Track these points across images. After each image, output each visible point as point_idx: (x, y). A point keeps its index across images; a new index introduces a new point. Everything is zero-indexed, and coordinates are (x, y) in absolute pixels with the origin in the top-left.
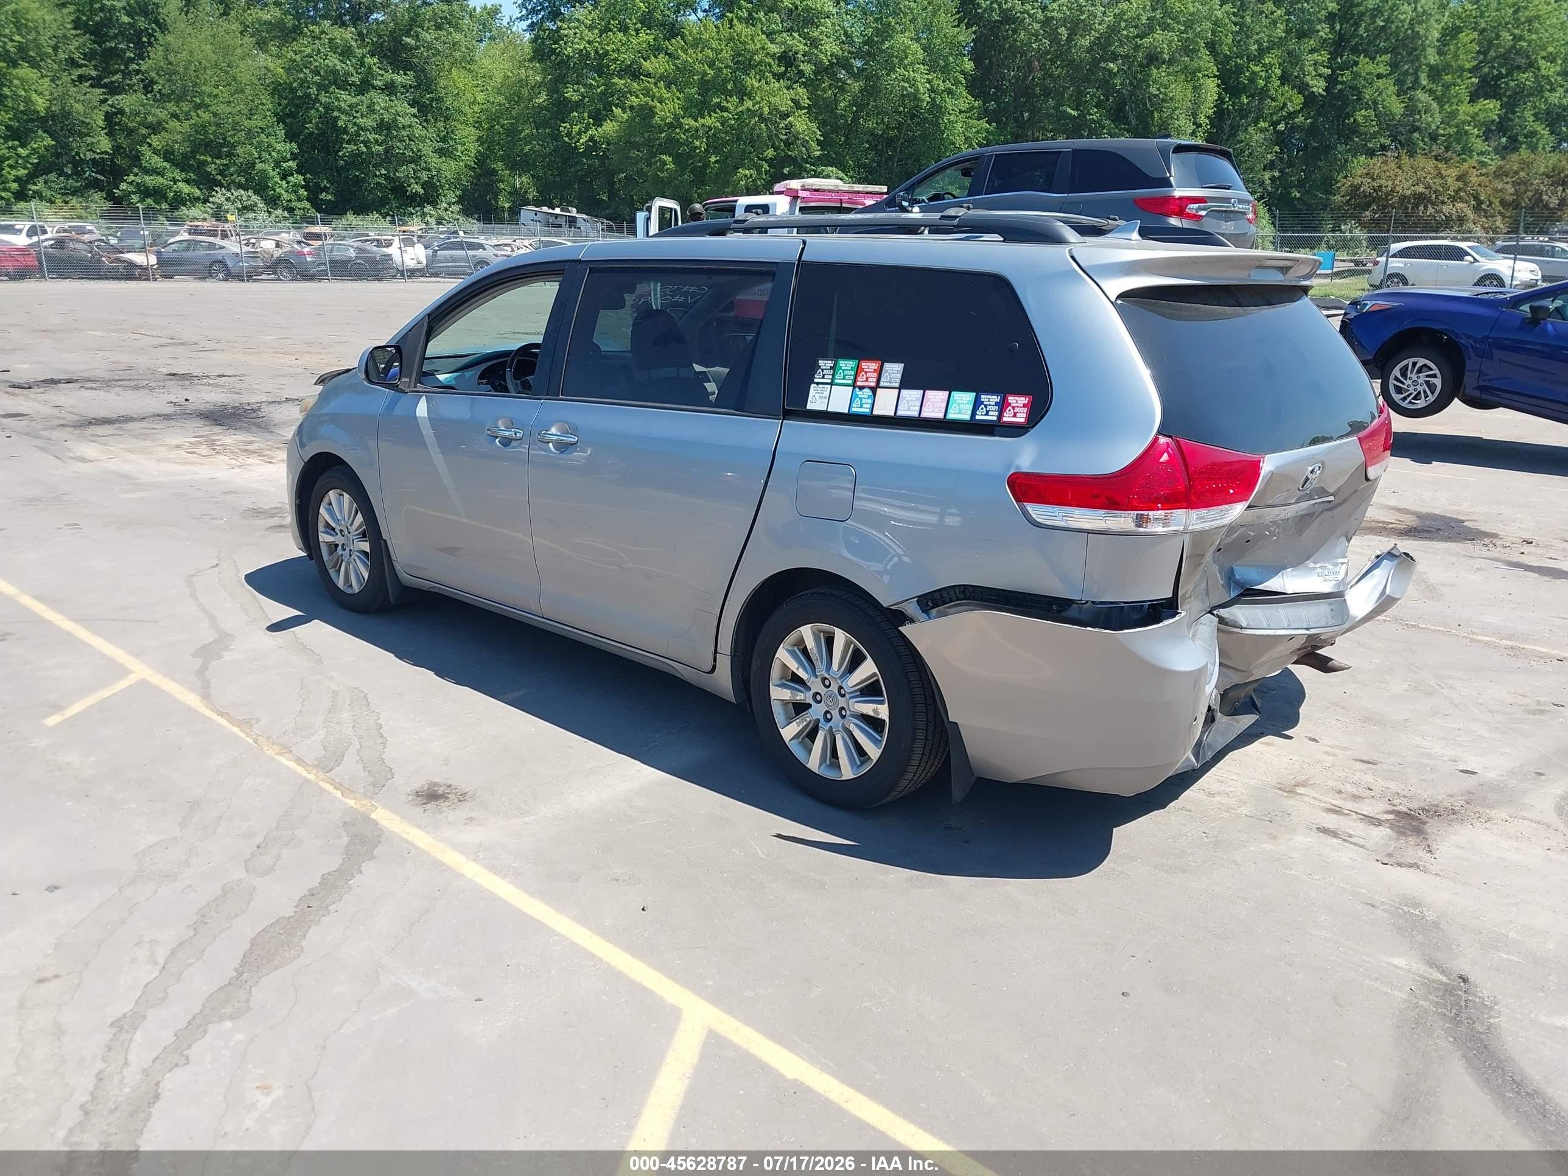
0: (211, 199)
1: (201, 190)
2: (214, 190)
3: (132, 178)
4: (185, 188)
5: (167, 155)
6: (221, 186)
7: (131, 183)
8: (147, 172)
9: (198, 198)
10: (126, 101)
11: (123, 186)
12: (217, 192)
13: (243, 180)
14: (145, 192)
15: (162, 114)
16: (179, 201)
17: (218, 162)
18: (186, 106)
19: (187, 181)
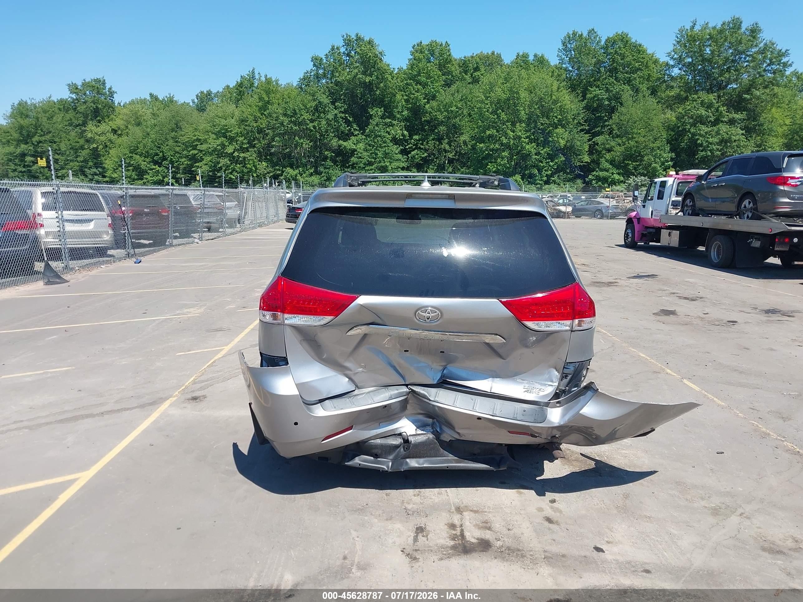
0: (627, 181)
1: (624, 177)
2: (630, 177)
3: (595, 173)
4: (617, 177)
5: (612, 162)
6: (634, 175)
7: (593, 176)
8: (602, 170)
9: (622, 181)
10: (599, 139)
11: (590, 177)
12: (631, 178)
13: (646, 172)
14: (598, 179)
15: (613, 143)
16: (613, 183)
17: (634, 164)
18: (624, 139)
19: (619, 174)
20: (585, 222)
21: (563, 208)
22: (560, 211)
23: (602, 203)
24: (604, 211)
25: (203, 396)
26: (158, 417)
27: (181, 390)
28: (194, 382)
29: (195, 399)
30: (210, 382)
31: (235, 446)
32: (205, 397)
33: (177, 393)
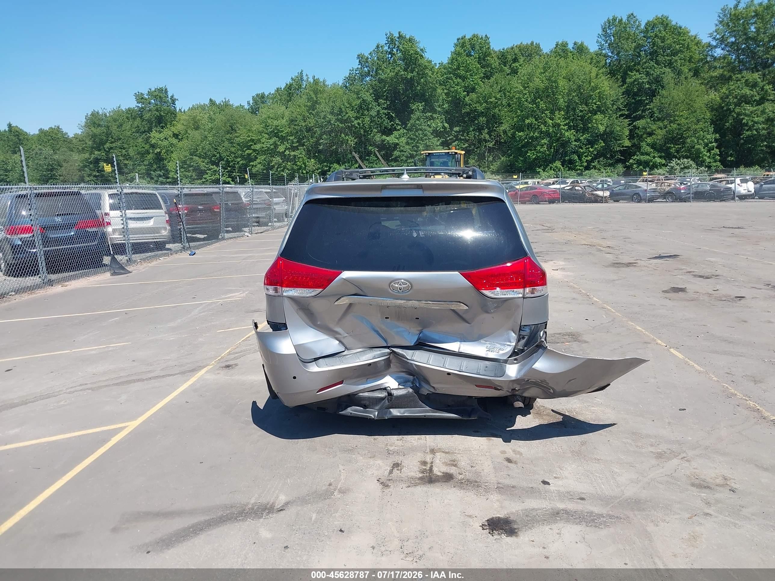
0: (669, 164)
1: (666, 160)
2: (672, 160)
3: (635, 157)
4: (658, 160)
5: (653, 146)
6: (676, 157)
7: (634, 160)
8: (642, 154)
9: (664, 164)
10: (640, 123)
11: (631, 161)
12: (673, 161)
13: (688, 154)
14: (639, 163)
15: (654, 127)
16: (655, 166)
17: (677, 147)
18: (666, 122)
19: (660, 157)
20: (623, 206)
21: (600, 193)
22: (597, 196)
23: (640, 187)
24: (641, 194)
25: (235, 364)
26: (195, 381)
27: (217, 359)
28: (229, 354)
29: (228, 367)
30: (242, 353)
31: (254, 403)
32: (236, 365)
33: (214, 362)
